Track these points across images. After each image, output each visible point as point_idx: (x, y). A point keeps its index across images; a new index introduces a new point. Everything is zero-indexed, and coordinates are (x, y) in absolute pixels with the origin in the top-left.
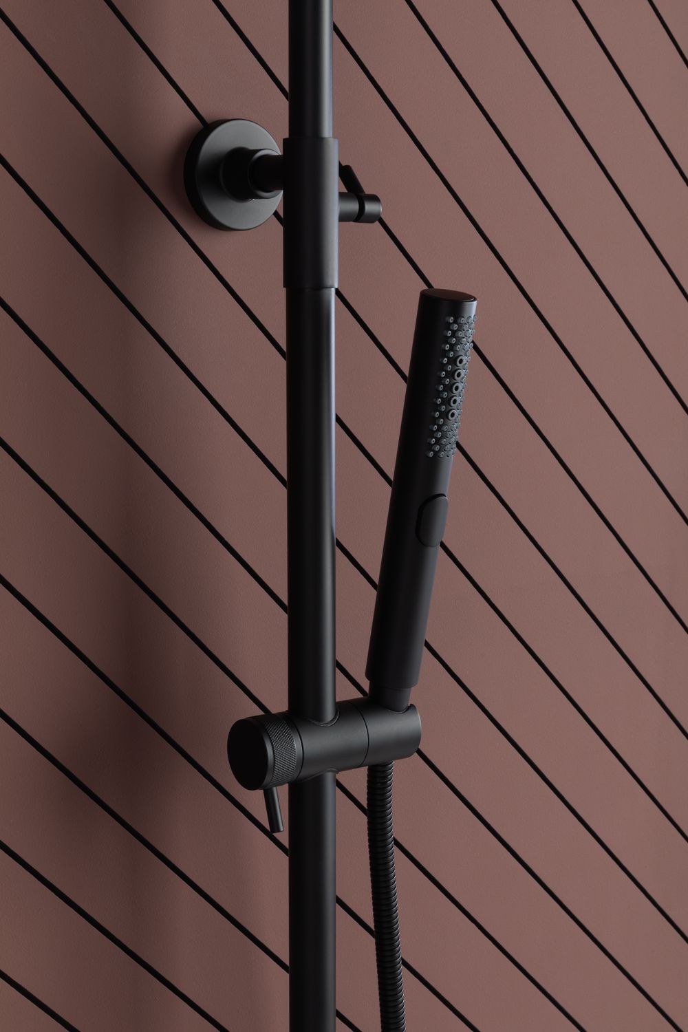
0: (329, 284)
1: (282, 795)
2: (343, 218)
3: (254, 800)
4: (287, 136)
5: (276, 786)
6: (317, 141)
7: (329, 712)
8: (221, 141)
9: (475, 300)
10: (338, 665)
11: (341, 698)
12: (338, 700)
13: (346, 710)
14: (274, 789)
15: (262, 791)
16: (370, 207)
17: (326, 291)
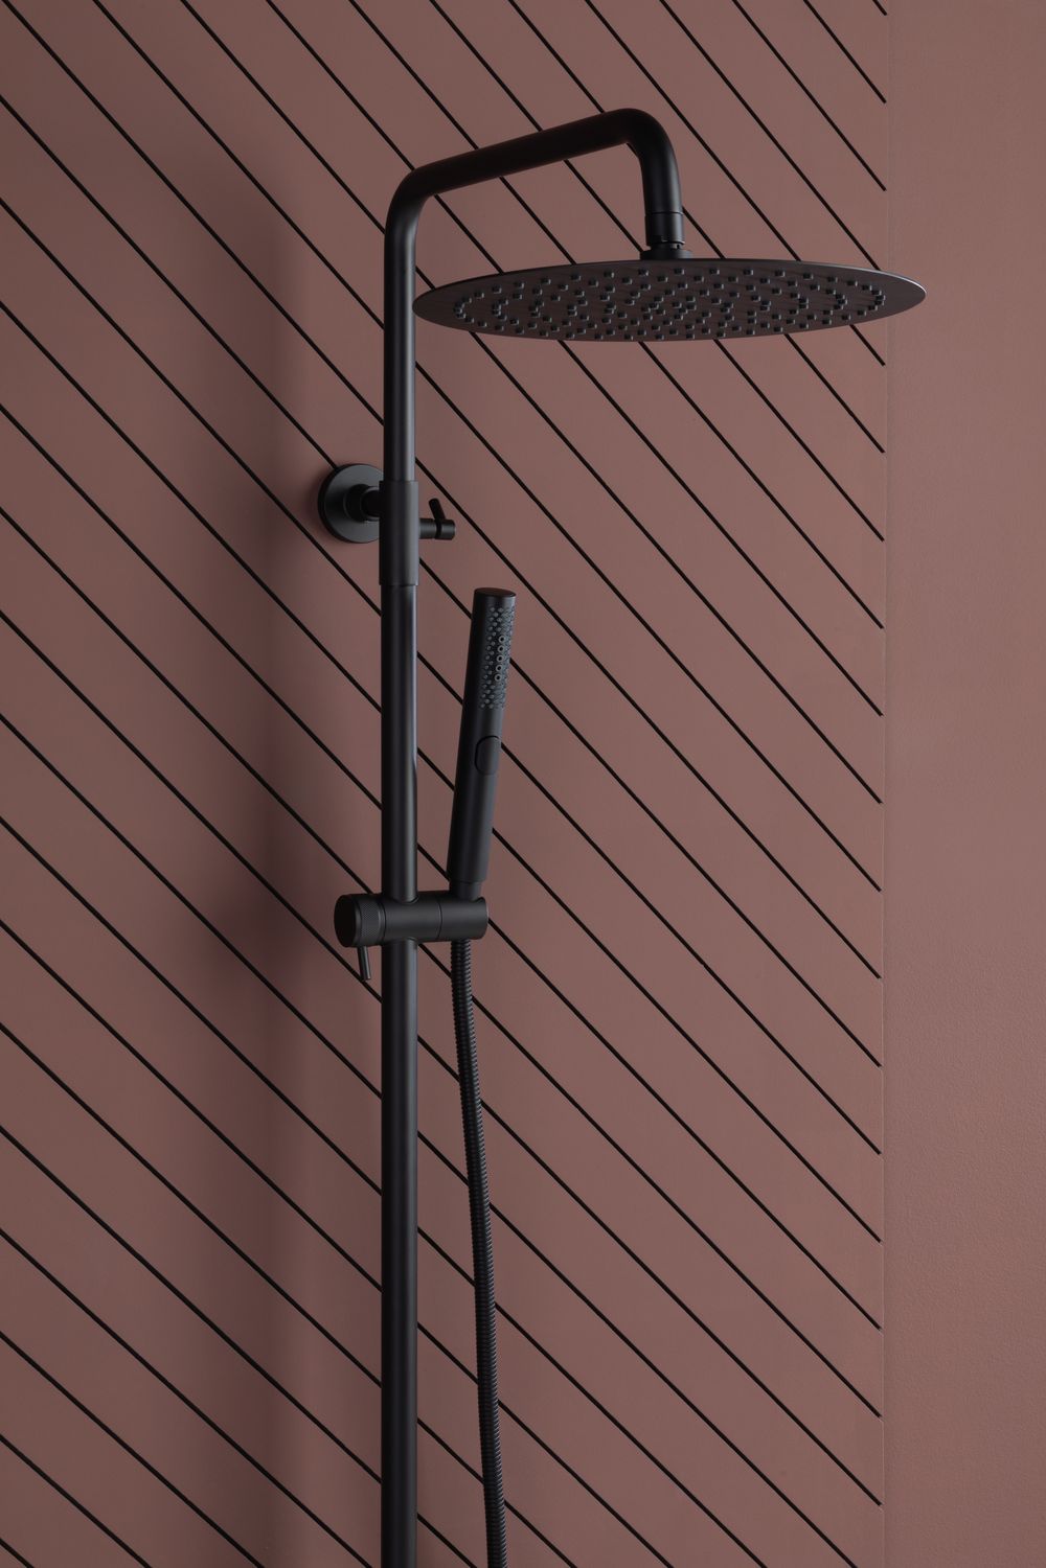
0: (411, 582)
1: (374, 955)
2: (424, 536)
3: (350, 955)
4: (382, 479)
5: (368, 946)
6: (403, 481)
7: (411, 896)
8: (345, 479)
9: (514, 595)
10: (419, 848)
11: (422, 888)
12: (419, 890)
13: (425, 898)
14: (365, 948)
15: (356, 949)
16: (444, 529)
17: (409, 588)
